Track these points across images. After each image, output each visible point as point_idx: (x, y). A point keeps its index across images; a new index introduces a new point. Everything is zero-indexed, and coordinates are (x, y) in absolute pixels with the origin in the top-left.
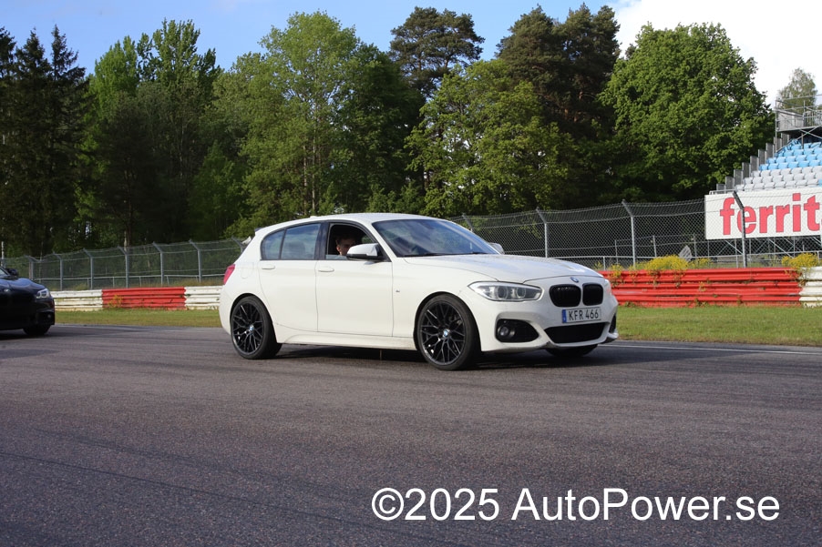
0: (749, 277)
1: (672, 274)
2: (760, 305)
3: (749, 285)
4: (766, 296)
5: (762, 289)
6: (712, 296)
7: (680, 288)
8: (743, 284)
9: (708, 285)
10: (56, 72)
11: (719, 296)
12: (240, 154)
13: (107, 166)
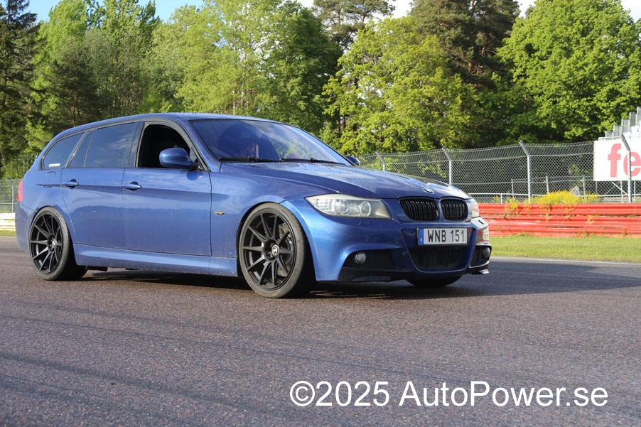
0: (634, 211)
1: (564, 208)
3: (633, 218)
6: (599, 228)
7: (570, 220)
8: (628, 218)
9: (596, 218)
11: (606, 228)
12: (176, 96)
13: (56, 103)
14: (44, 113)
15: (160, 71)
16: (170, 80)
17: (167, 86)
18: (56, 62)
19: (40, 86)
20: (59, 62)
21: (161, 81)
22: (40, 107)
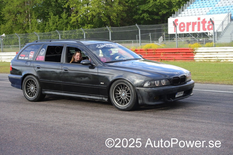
0: (178, 51)
1: (152, 50)
2: (181, 61)
3: (177, 54)
4: (183, 58)
5: (182, 55)
6: (165, 58)
7: (155, 55)
8: (176, 54)
9: (164, 54)
11: (168, 58)
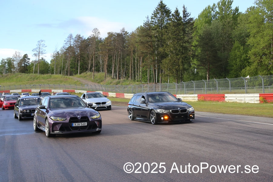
10: (184, 20)
12: (247, 44)
13: (201, 50)
14: (196, 54)
15: (241, 34)
16: (245, 37)
17: (243, 40)
18: (200, 35)
19: (195, 44)
20: (201, 35)
21: (241, 38)
22: (195, 52)
